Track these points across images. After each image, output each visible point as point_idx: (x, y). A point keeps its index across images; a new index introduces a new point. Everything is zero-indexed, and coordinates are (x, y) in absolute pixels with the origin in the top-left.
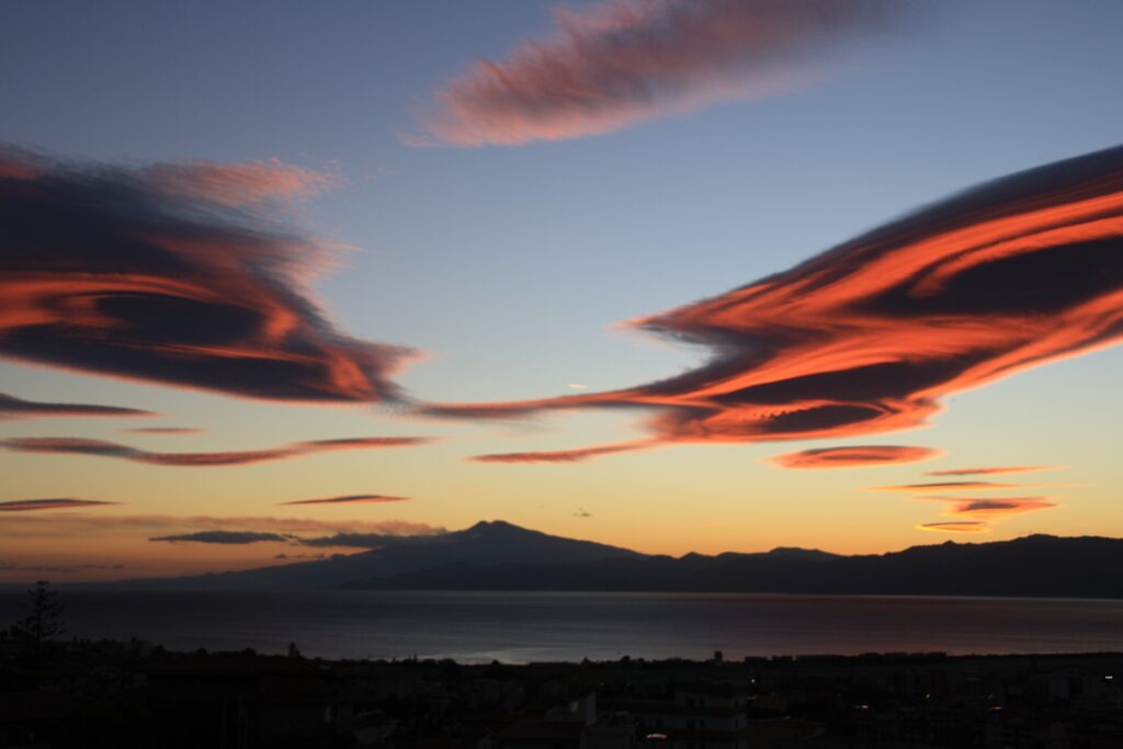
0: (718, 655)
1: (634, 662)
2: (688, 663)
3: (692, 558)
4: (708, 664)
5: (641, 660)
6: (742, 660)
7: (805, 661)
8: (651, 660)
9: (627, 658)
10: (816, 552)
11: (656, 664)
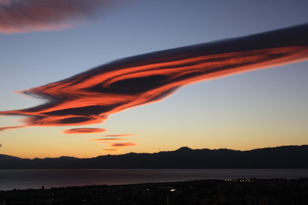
0: (43, 187)
1: (17, 190)
2: (34, 190)
3: (37, 159)
4: (40, 190)
5: (19, 190)
6: (50, 189)
7: (68, 188)
8: (22, 190)
9: (15, 189)
10: (73, 158)
11: (24, 191)
